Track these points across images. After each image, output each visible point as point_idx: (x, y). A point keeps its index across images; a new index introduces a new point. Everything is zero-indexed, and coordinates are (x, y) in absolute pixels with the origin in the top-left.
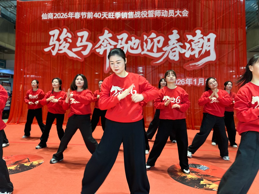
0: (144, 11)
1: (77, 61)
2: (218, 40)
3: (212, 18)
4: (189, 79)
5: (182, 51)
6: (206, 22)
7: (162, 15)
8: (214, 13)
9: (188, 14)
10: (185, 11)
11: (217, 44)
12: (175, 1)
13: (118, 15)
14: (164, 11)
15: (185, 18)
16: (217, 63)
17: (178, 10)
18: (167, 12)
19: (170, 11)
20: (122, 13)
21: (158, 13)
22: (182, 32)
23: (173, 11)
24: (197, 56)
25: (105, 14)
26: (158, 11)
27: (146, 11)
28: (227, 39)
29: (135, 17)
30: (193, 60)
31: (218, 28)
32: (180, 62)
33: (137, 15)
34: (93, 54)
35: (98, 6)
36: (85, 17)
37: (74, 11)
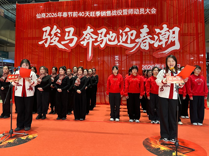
0: (120, 10)
1: (65, 51)
2: (182, 33)
3: (176, 15)
4: (158, 65)
5: (151, 42)
6: (171, 18)
7: (134, 13)
8: (178, 10)
9: (156, 11)
10: (153, 9)
11: (181, 36)
12: (145, 1)
13: (98, 13)
14: (136, 9)
15: (153, 15)
16: (181, 52)
17: (148, 9)
18: (138, 10)
19: (141, 9)
20: (102, 12)
21: (131, 11)
22: (151, 26)
23: (144, 9)
24: (164, 46)
25: (87, 13)
26: (131, 9)
27: (121, 10)
28: (189, 31)
29: (112, 15)
30: (161, 49)
31: (181, 23)
32: (150, 51)
33: (113, 13)
34: (78, 45)
35: (82, 7)
36: (71, 16)
37: (63, 11)
